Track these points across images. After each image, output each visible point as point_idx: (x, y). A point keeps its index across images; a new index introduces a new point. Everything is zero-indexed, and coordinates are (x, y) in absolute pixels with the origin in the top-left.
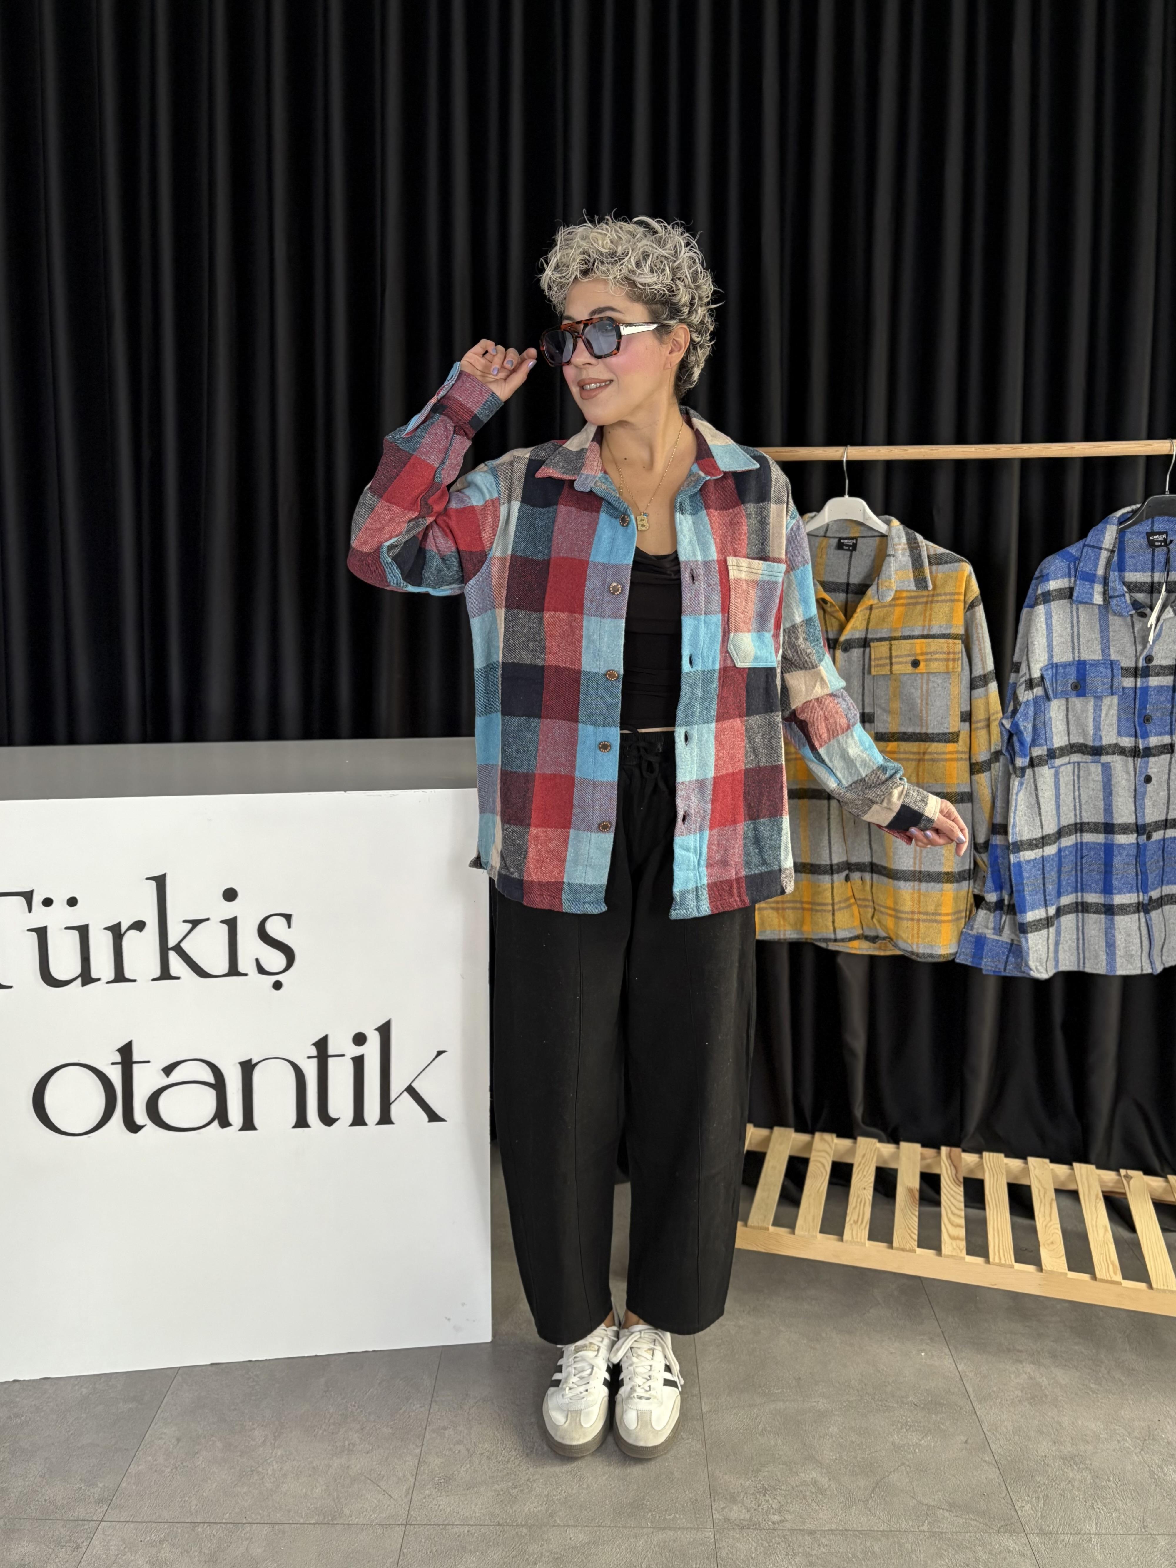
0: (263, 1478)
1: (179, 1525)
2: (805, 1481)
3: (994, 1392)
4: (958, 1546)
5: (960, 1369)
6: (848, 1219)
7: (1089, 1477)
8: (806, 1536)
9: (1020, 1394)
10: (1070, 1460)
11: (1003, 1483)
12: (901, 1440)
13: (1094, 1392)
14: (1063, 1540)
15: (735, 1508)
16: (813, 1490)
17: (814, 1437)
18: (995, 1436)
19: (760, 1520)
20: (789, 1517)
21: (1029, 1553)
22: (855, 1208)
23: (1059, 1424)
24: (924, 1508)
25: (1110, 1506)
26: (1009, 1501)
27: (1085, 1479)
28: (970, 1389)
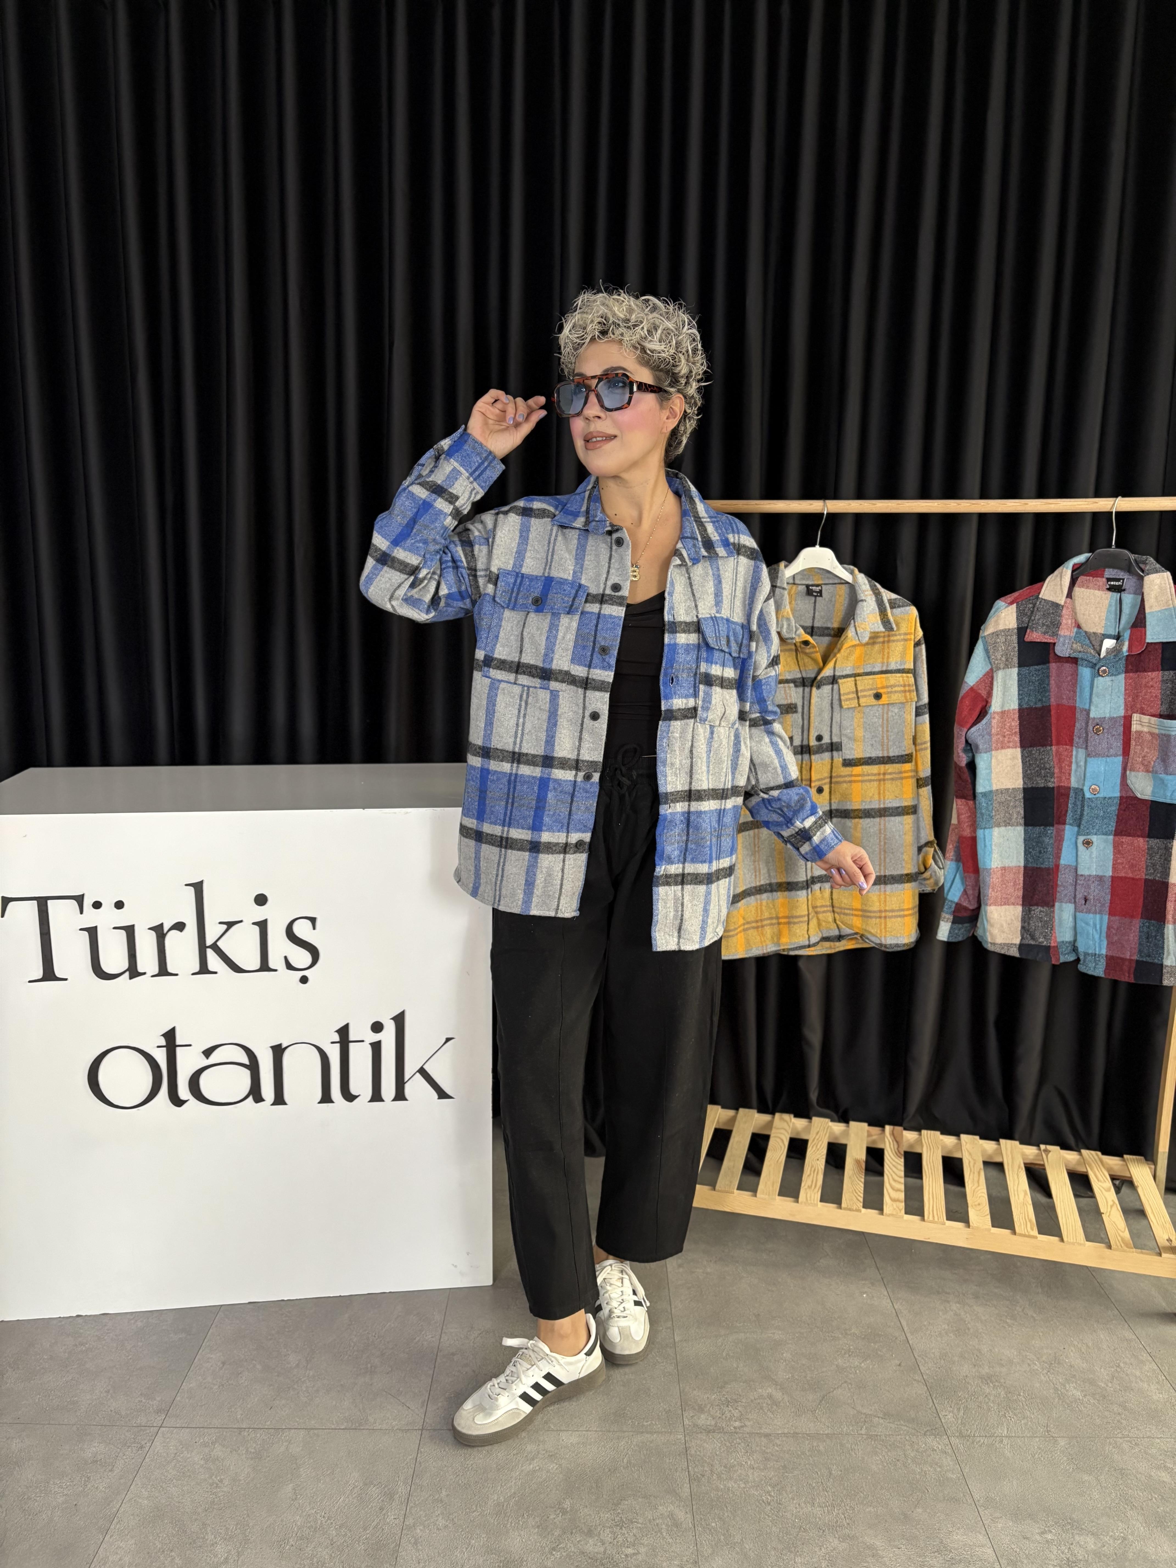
0: (298, 1393)
1: (228, 1430)
2: (762, 1396)
3: (925, 1326)
4: (890, 1445)
5: (896, 1307)
6: (803, 1184)
7: (1003, 1393)
8: (763, 1439)
9: (947, 1327)
10: (987, 1379)
11: (929, 1398)
12: (845, 1363)
13: (1009, 1326)
14: (979, 1441)
15: (702, 1416)
16: (769, 1402)
17: (770, 1361)
18: (924, 1360)
19: (724, 1425)
20: (748, 1423)
21: (950, 1451)
22: (809, 1176)
23: (979, 1351)
24: (864, 1416)
25: (1020, 1415)
26: (935, 1411)
27: (999, 1394)
28: (904, 1324)
